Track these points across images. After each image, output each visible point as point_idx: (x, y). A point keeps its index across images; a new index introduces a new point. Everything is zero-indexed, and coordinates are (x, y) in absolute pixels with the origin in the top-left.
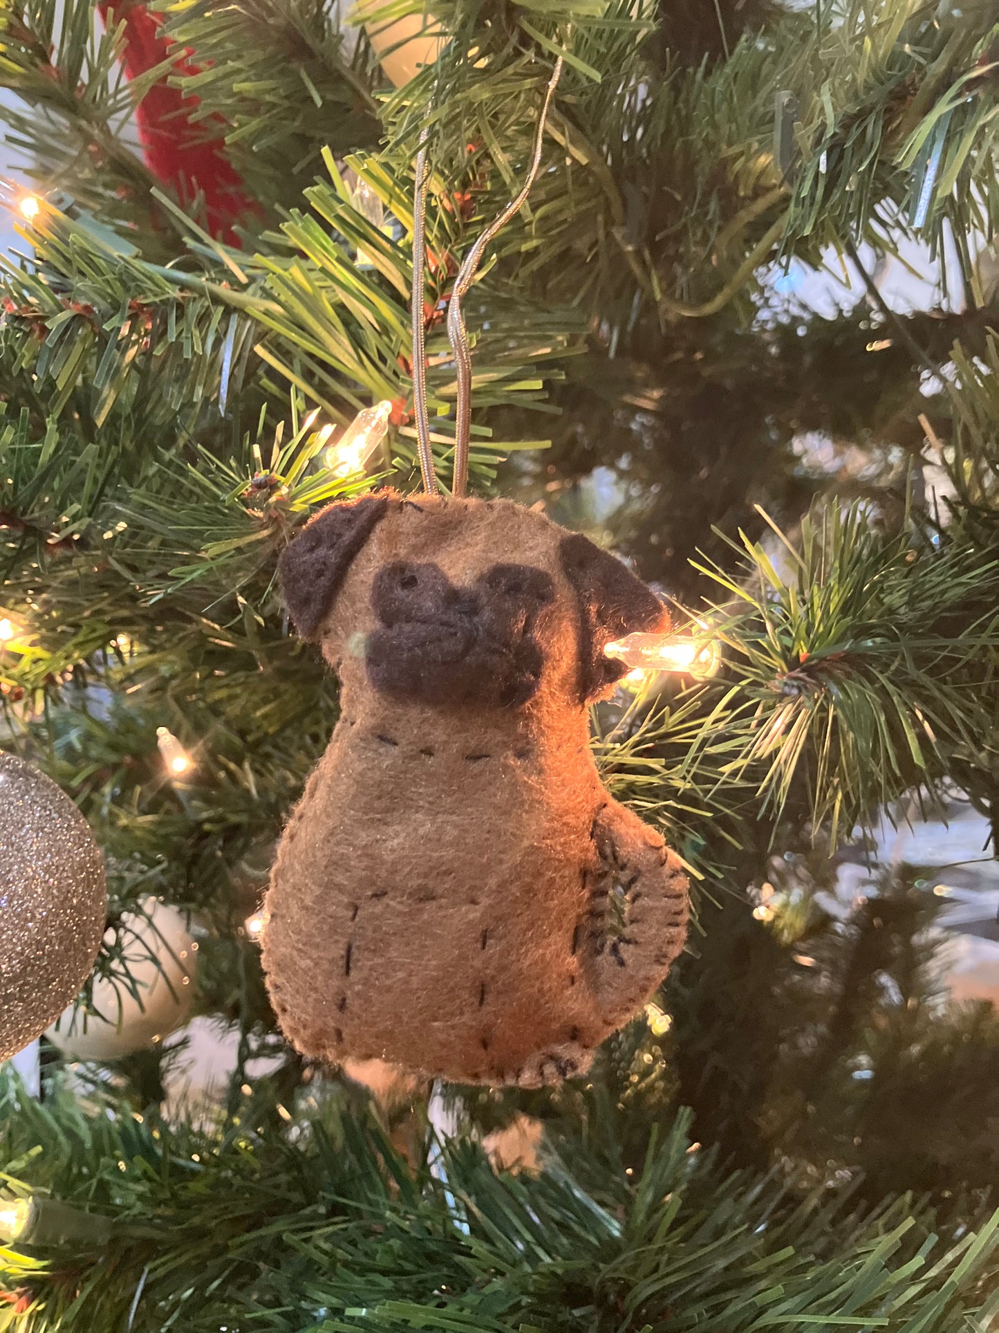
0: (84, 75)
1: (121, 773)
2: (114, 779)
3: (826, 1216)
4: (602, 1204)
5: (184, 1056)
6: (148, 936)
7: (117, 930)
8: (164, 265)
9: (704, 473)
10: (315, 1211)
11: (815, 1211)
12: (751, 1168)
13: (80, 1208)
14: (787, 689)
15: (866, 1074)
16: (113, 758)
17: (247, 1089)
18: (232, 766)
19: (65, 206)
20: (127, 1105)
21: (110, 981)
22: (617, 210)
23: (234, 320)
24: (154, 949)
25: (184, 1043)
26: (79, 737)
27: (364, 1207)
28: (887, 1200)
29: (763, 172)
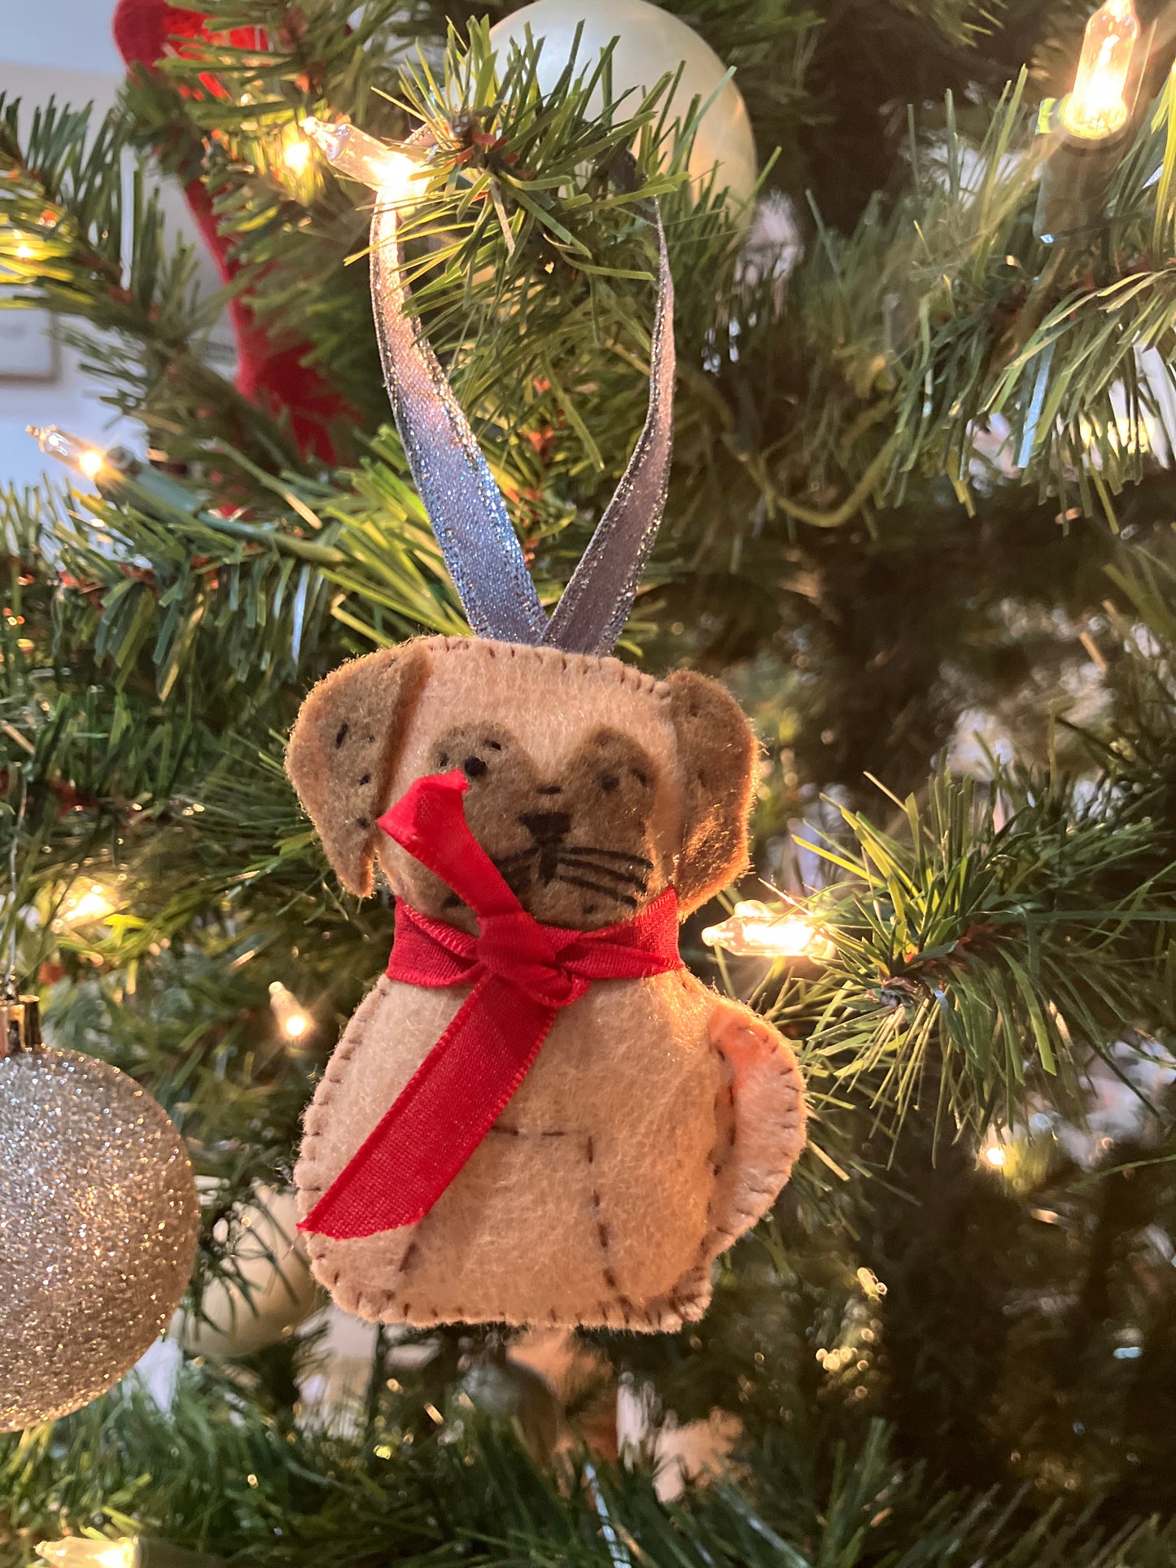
0: (157, 295)
1: (237, 1029)
2: (227, 1038)
3: (1055, 1546)
4: (785, 1536)
5: (321, 1348)
6: (263, 1229)
7: (229, 1222)
9: (879, 659)
10: (452, 1550)
11: (1043, 1540)
12: (966, 1489)
13: (192, 1548)
14: (884, 1000)
15: (1133, 1352)
16: (225, 1013)
17: (393, 1384)
19: (125, 464)
20: (256, 1410)
21: (223, 1283)
22: (726, 415)
23: (306, 573)
24: (268, 1241)
25: (322, 1332)
27: (510, 1545)
28: (1129, 1526)
29: (880, 375)
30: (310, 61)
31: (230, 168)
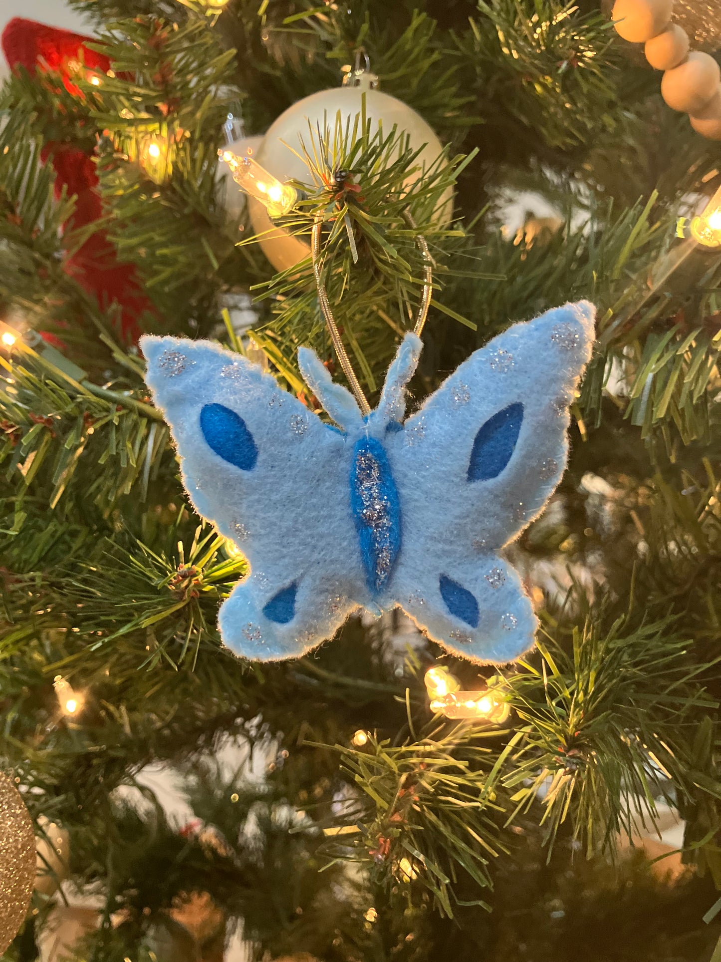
8: (101, 385)
15: (558, 914)
18: (112, 708)
19: (35, 343)
23: (154, 428)
26: (13, 720)
30: (171, 96)
31: (115, 155)
